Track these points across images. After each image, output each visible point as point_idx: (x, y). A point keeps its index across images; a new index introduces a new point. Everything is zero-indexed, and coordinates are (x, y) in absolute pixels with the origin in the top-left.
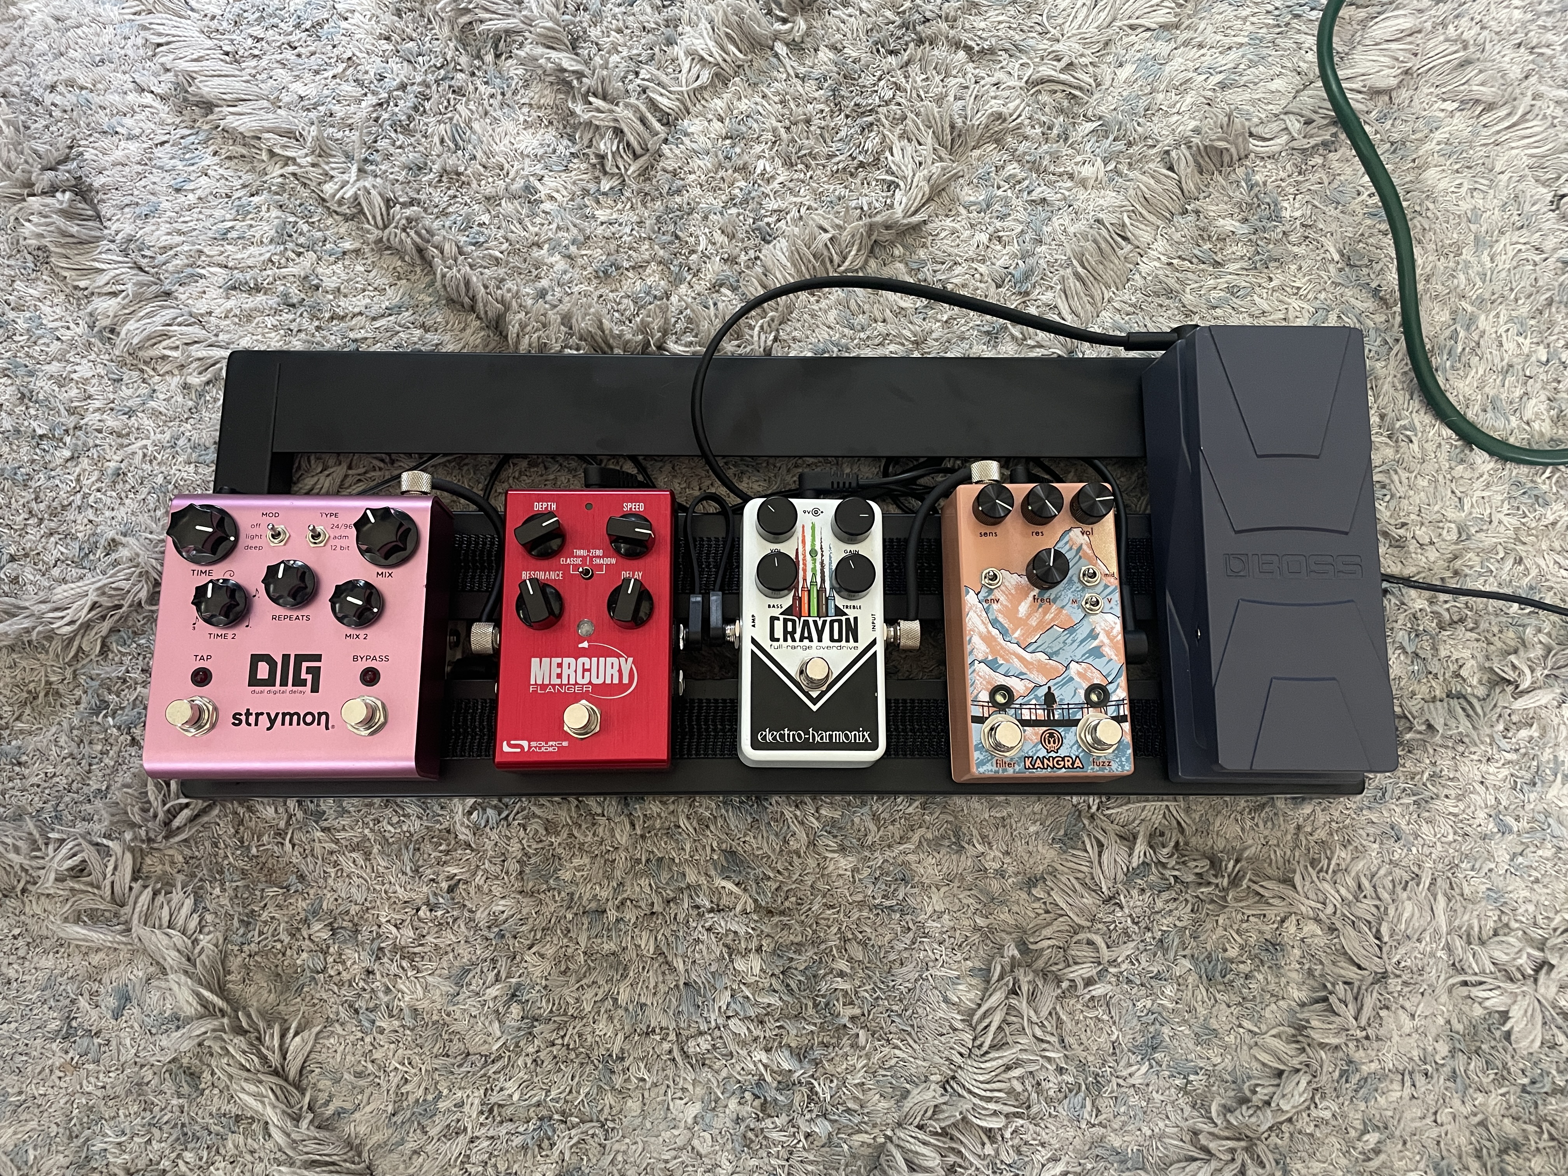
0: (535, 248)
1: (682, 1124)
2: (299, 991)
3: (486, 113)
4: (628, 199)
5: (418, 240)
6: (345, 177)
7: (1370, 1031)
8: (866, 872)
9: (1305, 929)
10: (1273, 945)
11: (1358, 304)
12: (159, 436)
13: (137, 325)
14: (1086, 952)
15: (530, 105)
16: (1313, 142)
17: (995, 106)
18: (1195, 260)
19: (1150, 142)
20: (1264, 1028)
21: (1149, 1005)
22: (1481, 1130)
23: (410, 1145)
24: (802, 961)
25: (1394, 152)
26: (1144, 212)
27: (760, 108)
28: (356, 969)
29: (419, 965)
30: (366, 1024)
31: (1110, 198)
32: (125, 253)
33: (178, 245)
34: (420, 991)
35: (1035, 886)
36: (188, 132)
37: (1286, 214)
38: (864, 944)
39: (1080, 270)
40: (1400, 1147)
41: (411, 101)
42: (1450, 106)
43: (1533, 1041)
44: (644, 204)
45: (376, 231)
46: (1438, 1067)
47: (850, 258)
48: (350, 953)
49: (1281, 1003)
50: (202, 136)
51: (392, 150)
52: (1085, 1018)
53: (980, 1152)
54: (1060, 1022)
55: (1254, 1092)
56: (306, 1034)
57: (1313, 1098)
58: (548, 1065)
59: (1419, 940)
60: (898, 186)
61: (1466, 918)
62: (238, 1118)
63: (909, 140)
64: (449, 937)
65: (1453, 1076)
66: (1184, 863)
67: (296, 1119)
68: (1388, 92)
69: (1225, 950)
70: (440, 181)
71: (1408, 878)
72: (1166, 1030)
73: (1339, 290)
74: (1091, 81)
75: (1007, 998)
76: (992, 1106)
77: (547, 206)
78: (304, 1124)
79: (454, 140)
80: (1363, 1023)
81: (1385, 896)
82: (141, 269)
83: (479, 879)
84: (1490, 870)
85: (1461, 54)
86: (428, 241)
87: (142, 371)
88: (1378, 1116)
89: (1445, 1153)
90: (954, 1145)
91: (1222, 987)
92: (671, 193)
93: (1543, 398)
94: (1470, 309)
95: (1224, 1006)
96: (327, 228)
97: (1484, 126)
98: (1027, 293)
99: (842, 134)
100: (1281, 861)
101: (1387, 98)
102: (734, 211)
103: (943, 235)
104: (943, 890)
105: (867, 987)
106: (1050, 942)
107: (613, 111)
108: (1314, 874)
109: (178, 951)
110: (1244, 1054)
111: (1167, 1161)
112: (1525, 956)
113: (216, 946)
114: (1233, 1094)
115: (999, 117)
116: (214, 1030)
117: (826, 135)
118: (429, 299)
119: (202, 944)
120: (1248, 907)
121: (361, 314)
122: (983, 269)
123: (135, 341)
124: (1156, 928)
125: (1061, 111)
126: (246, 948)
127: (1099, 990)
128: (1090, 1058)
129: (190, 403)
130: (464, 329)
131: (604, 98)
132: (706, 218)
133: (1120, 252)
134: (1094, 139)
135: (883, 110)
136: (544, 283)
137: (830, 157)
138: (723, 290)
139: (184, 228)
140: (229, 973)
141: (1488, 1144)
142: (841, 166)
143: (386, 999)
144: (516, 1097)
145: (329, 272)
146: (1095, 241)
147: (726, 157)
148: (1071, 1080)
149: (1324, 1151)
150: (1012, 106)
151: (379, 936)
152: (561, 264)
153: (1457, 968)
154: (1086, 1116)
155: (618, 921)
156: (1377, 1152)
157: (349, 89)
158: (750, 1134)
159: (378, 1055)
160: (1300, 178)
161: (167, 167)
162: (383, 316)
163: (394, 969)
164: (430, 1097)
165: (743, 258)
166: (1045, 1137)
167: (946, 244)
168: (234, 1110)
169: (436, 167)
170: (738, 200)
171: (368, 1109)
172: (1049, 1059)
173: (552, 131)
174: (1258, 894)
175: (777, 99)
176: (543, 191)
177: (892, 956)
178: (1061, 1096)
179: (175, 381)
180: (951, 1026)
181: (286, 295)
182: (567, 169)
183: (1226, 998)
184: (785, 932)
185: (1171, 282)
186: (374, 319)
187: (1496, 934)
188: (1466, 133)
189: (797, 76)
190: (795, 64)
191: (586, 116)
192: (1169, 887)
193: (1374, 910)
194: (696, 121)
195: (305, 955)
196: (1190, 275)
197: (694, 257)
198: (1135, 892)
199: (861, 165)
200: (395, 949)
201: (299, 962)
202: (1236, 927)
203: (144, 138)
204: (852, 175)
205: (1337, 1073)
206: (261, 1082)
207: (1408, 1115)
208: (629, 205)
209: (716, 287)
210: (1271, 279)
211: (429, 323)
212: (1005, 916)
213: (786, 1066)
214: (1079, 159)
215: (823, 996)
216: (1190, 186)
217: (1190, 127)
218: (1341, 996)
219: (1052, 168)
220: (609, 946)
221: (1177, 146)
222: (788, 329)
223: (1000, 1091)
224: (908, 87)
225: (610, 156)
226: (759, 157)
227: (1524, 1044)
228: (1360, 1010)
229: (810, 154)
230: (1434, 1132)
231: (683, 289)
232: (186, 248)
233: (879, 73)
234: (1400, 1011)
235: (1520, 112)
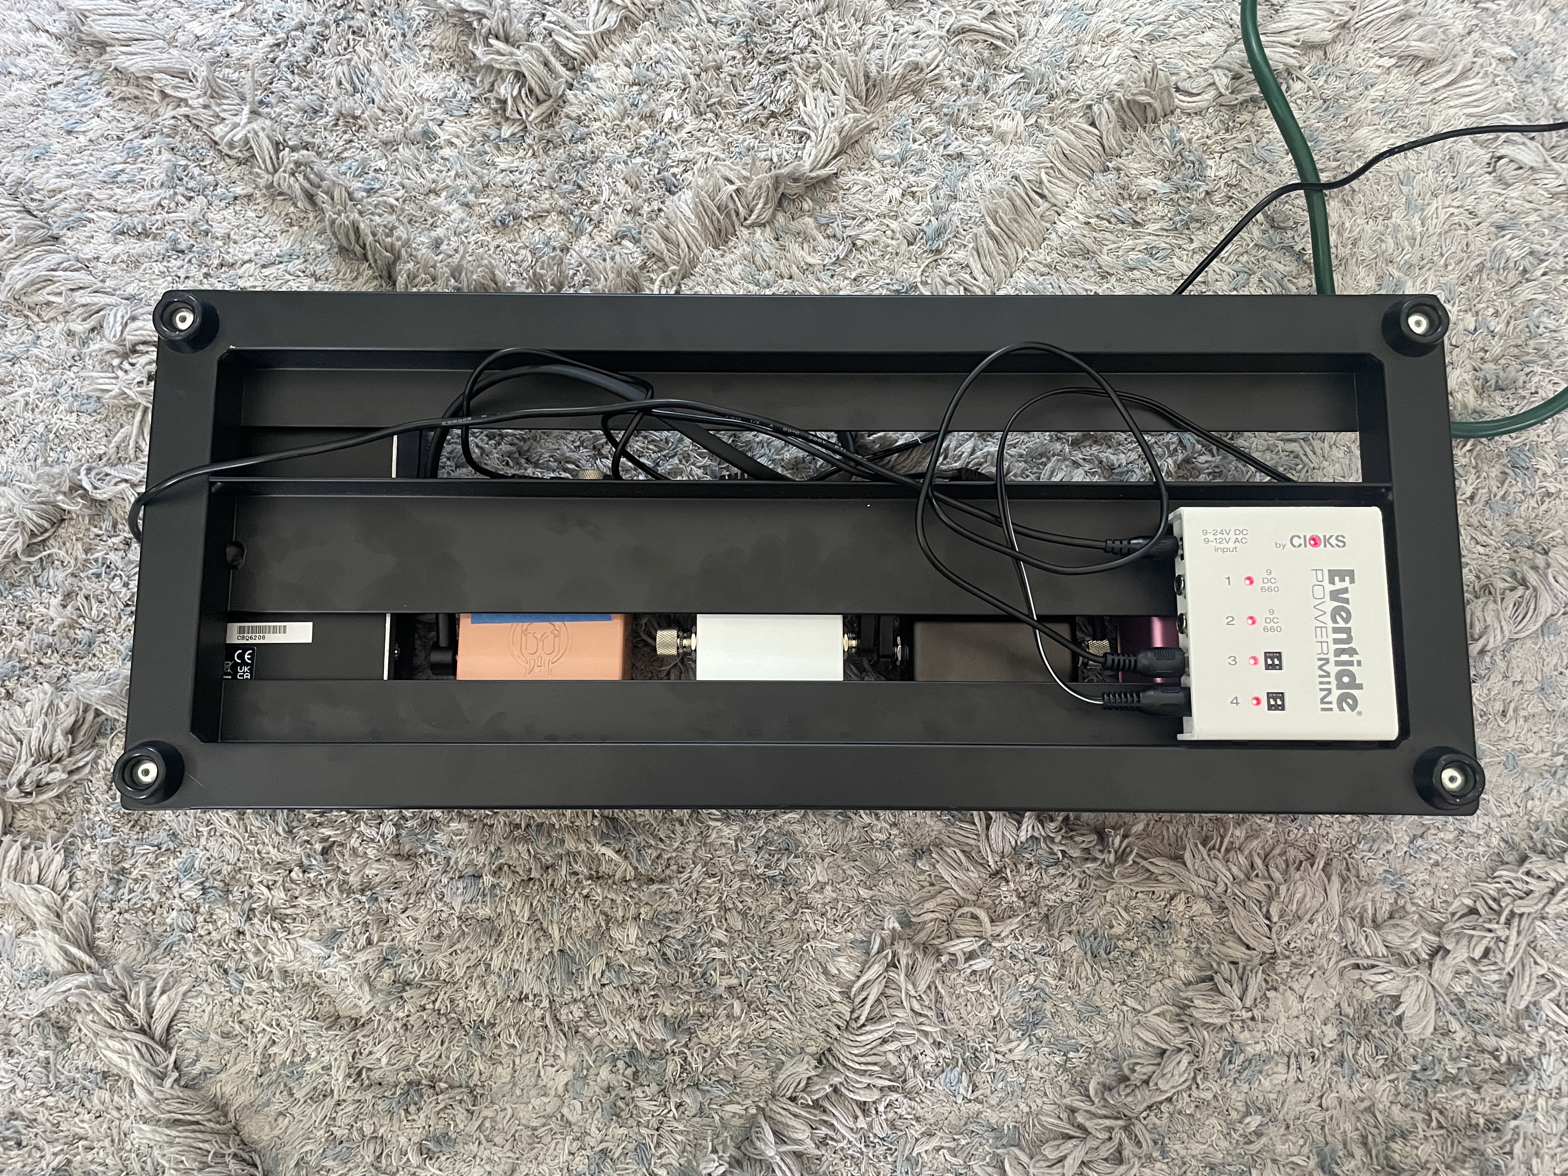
0: (432, 196)
1: (553, 1093)
2: (168, 949)
3: (386, 55)
4: (530, 146)
5: (307, 185)
6: (236, 119)
7: (1255, 1011)
8: (749, 841)
9: (1195, 907)
10: (1161, 922)
11: (1281, 268)
12: (41, 384)
13: (22, 270)
14: (972, 926)
15: (432, 47)
16: (1241, 98)
17: (912, 55)
18: (1113, 220)
19: (1073, 96)
20: (1148, 1006)
21: (1031, 981)
22: (1368, 1117)
23: (276, 1107)
24: (679, 931)
25: (1326, 110)
26: (1064, 170)
27: (669, 53)
28: (227, 930)
29: (291, 927)
30: (234, 984)
31: (1029, 154)
32: (14, 196)
33: (67, 189)
34: (290, 953)
35: (921, 859)
36: (82, 72)
37: (1210, 173)
38: (744, 915)
39: (993, 227)
40: (1282, 1131)
41: (309, 41)
42: (1388, 62)
43: (1425, 1027)
44: (546, 152)
45: (266, 176)
46: (1325, 1050)
47: (756, 212)
48: (221, 913)
49: (1166, 981)
50: (95, 77)
51: (288, 92)
52: (967, 992)
53: (853, 1126)
54: (939, 998)
55: (1133, 1071)
56: (172, 993)
57: (1194, 1078)
58: (418, 1029)
59: (1311, 921)
60: (809, 138)
61: (1360, 900)
62: (105, 1075)
63: (823, 89)
64: (321, 901)
65: (1341, 1061)
66: (1071, 838)
67: (161, 1077)
68: (1323, 47)
69: (1111, 927)
70: (336, 125)
71: (1303, 858)
72: (1048, 1006)
73: (1262, 253)
74: (1014, 31)
75: (886, 970)
76: (866, 1080)
77: (447, 152)
78: (168, 1082)
79: (352, 83)
80: (1249, 1003)
81: (1277, 875)
82: (29, 212)
83: (354, 842)
84: (1389, 852)
85: (1402, 7)
86: (319, 187)
87: (26, 317)
88: (1261, 1099)
89: (1329, 1138)
90: (825, 1118)
91: (1107, 964)
92: (573, 140)
93: (1469, 367)
94: (1396, 274)
95: (1107, 984)
96: (219, 171)
97: (1422, 84)
98: (938, 251)
99: (754, 82)
100: (1173, 839)
101: (1321, 53)
102: (639, 160)
103: (854, 189)
104: (827, 860)
105: (745, 958)
106: (932, 915)
107: (512, 54)
108: (1204, 852)
109: (48, 907)
110: (1127, 1032)
111: (1044, 1138)
112: (1419, 942)
113: (86, 903)
114: (1113, 1072)
115: (916, 67)
116: (78, 987)
117: (738, 83)
118: (320, 247)
119: (71, 900)
120: (1137, 883)
121: (250, 261)
122: (894, 225)
123: (18, 286)
124: (1042, 904)
125: (981, 62)
126: (116, 905)
127: (980, 964)
128: (970, 1033)
129: (74, 351)
130: (356, 278)
131: (507, 40)
132: (610, 167)
133: (1036, 210)
134: (1014, 92)
135: (797, 58)
136: (440, 232)
137: (740, 106)
138: (624, 242)
139: (74, 170)
140: (99, 930)
141: (1375, 1131)
142: (751, 115)
143: (255, 960)
144: (384, 1061)
145: (219, 217)
146: (1010, 199)
147: (633, 105)
148: (948, 1054)
149: (1205, 1132)
150: (929, 56)
151: (251, 896)
152: (459, 213)
153: (1348, 950)
154: (962, 1091)
155: (494, 886)
156: (1258, 1134)
157: (247, 28)
158: (620, 1103)
159: (245, 1016)
160: (1227, 136)
161: (60, 108)
162: (274, 263)
163: (264, 930)
164: (297, 1059)
165: (646, 209)
166: (920, 1113)
167: (857, 199)
168: (100, 1067)
169: (332, 111)
170: (643, 149)
171: (234, 1070)
172: (926, 1034)
173: (453, 74)
174: (1148, 870)
175: (687, 45)
176: (443, 136)
177: (772, 928)
178: (938, 1070)
179: (58, 328)
180: (829, 998)
181: (175, 241)
182: (468, 115)
183: (1110, 975)
184: (664, 901)
185: (1088, 242)
186: (264, 266)
187: (1391, 917)
188: (1401, 91)
189: (709, 21)
190: (708, 9)
191: (485, 59)
192: (1057, 863)
193: (1265, 890)
194: (603, 66)
195: (174, 914)
196: (1108, 235)
197: (596, 207)
198: (1022, 867)
199: (773, 115)
200: (267, 910)
201: (169, 921)
202: (1123, 904)
203: (37, 79)
204: (762, 125)
205: (1220, 1055)
206: (126, 1039)
207: (1292, 1099)
208: (530, 153)
209: (618, 238)
210: (1192, 241)
211: (319, 272)
212: (890, 888)
213: (659, 1036)
214: (998, 112)
215: (700, 966)
216: (1111, 142)
217: (1115, 81)
218: (1227, 975)
219: (970, 121)
220: (484, 912)
221: (1100, 101)
222: (691, 284)
223: (875, 1064)
224: (824, 36)
225: (510, 102)
226: (668, 105)
227: (1417, 1029)
228: (1245, 991)
229: (720, 102)
230: (1319, 1117)
231: (584, 239)
232: (74, 191)
233: (793, 20)
234: (1289, 992)
235: (1459, 68)
